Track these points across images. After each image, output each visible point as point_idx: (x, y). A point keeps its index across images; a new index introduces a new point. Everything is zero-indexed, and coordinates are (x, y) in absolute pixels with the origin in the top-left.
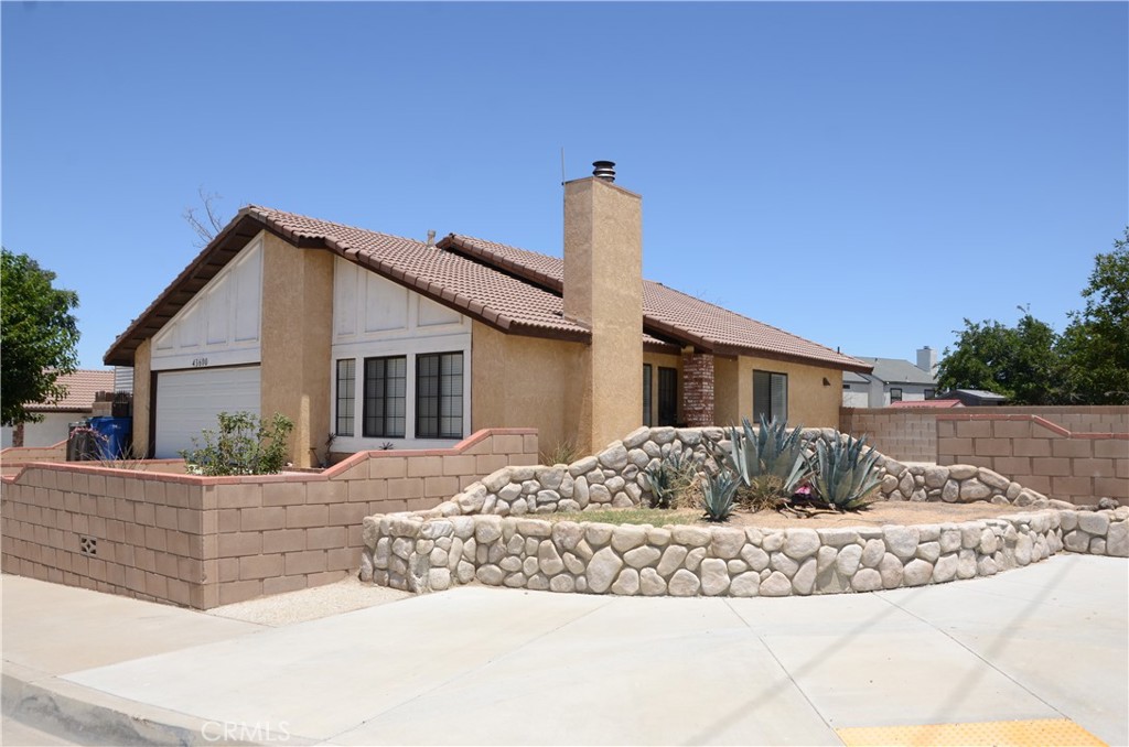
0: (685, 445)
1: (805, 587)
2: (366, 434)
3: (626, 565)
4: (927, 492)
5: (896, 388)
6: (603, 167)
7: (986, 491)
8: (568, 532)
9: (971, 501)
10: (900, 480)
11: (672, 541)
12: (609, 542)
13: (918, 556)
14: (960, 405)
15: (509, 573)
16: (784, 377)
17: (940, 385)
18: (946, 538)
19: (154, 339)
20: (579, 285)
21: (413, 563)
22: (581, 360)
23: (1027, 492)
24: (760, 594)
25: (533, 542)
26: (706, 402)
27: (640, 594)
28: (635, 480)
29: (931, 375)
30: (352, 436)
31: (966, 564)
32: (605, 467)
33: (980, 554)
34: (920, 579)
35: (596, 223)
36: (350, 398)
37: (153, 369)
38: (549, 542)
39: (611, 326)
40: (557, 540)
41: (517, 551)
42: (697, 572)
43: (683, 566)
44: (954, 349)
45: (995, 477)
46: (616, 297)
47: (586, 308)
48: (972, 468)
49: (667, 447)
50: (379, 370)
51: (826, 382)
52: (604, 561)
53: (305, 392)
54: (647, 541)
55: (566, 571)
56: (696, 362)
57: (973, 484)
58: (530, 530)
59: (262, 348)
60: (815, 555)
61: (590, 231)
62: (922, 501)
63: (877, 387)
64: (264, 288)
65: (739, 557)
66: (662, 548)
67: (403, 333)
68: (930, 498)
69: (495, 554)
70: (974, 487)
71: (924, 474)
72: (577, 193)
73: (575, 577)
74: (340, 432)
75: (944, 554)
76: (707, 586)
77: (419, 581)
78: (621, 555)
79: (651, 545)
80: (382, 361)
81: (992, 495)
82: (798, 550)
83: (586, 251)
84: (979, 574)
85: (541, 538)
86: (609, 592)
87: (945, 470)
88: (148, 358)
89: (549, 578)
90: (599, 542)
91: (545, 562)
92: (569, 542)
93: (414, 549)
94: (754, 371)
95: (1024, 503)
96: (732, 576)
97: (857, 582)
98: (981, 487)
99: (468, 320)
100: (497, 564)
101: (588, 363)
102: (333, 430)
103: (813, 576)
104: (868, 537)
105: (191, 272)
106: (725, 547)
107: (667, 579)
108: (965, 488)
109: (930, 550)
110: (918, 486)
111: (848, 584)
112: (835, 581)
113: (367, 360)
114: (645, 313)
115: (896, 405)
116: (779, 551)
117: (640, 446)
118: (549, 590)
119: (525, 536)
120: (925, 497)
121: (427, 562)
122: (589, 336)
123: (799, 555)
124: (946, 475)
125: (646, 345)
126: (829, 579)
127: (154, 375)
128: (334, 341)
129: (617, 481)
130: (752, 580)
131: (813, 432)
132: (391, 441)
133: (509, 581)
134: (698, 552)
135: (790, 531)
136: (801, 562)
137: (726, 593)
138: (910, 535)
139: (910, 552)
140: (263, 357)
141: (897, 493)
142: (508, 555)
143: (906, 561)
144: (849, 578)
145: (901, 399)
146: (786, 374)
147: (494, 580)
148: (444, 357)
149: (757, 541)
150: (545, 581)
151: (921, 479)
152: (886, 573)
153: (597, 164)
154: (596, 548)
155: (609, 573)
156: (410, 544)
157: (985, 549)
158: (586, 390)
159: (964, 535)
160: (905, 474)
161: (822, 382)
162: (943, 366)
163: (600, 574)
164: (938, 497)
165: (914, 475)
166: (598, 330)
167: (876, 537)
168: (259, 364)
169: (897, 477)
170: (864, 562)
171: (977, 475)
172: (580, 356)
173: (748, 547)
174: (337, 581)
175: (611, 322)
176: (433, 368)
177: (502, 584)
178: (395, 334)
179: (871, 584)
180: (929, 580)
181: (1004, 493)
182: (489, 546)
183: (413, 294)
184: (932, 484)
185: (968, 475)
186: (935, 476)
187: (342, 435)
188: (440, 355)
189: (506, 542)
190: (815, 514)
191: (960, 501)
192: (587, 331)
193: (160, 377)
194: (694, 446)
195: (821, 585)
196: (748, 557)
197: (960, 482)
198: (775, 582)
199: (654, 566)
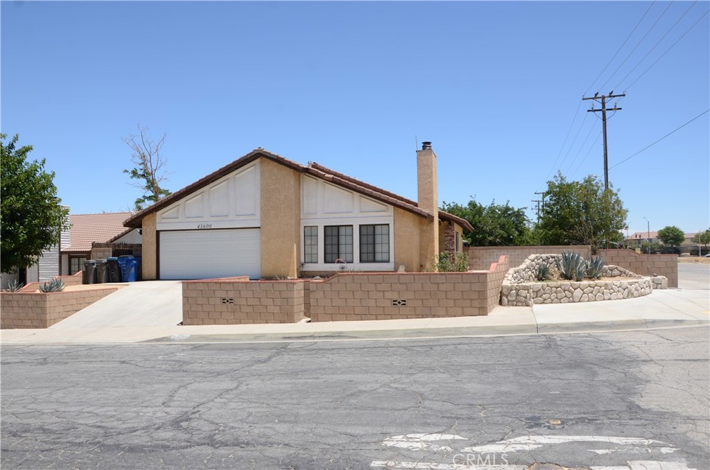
1: (625, 296)
2: (326, 262)
3: (584, 293)
4: (602, 274)
6: (426, 145)
8: (566, 285)
9: (615, 276)
11: (596, 285)
12: (579, 287)
13: (643, 287)
15: (545, 300)
18: (646, 283)
19: (159, 213)
21: (528, 297)
23: (631, 273)
24: (617, 299)
25: (554, 289)
27: (588, 301)
30: (317, 263)
31: (648, 290)
34: (644, 294)
36: (313, 245)
37: (158, 229)
38: (560, 288)
39: (435, 214)
40: (563, 288)
41: (548, 292)
42: (603, 293)
43: (599, 292)
45: (622, 269)
47: (430, 206)
48: (614, 266)
49: (539, 261)
50: (334, 234)
52: (578, 293)
54: (589, 286)
55: (566, 296)
58: (553, 286)
59: (261, 220)
60: (627, 288)
64: (261, 190)
65: (612, 289)
66: (594, 288)
67: (350, 215)
69: (539, 294)
70: (616, 272)
72: (424, 156)
73: (569, 298)
74: (307, 261)
76: (606, 297)
78: (583, 290)
80: (336, 228)
81: (621, 274)
82: (624, 286)
85: (557, 288)
86: (580, 301)
88: (154, 223)
89: (560, 299)
91: (559, 294)
92: (567, 288)
93: (528, 293)
95: (631, 276)
96: (611, 294)
97: (634, 295)
98: (618, 272)
99: (391, 211)
100: (540, 297)
102: (302, 260)
103: (627, 293)
107: (595, 296)
108: (613, 272)
112: (630, 295)
113: (325, 227)
116: (620, 287)
118: (560, 303)
122: (433, 218)
123: (624, 288)
124: (608, 269)
128: (302, 217)
130: (615, 295)
132: (344, 265)
133: (546, 302)
134: (603, 288)
135: (622, 281)
136: (624, 290)
137: (609, 299)
140: (262, 225)
142: (545, 294)
143: (641, 289)
147: (540, 302)
148: (377, 226)
149: (615, 284)
150: (560, 301)
152: (639, 292)
153: (424, 143)
154: (575, 289)
155: (580, 296)
158: (431, 241)
163: (577, 296)
168: (259, 228)
170: (635, 289)
172: (427, 226)
173: (614, 286)
176: (369, 233)
177: (543, 303)
178: (344, 215)
179: (636, 295)
181: (625, 273)
182: (537, 292)
183: (356, 197)
185: (614, 268)
187: (308, 263)
188: (374, 226)
191: (611, 276)
193: (161, 234)
195: (628, 297)
196: (614, 289)
197: (611, 270)
198: (620, 295)
199: (592, 293)
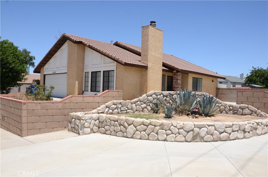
0: (164, 96)
1: (189, 139)
2: (91, 91)
3: (137, 130)
4: (233, 112)
5: (234, 84)
6: (153, 23)
7: (250, 112)
8: (122, 120)
9: (245, 115)
10: (225, 108)
11: (150, 124)
12: (132, 124)
13: (225, 132)
14: (250, 88)
15: (107, 130)
16: (201, 79)
17: (245, 83)
18: (234, 127)
19: (45, 67)
20: (145, 54)
21: (79, 126)
22: (145, 73)
23: (262, 113)
24: (175, 141)
25: (113, 122)
26: (179, 85)
27: (140, 139)
28: (149, 105)
29: (243, 81)
30: (88, 91)
31: (240, 135)
32: (141, 102)
33: (245, 132)
34: (225, 139)
35: (150, 37)
36: (88, 82)
38: (117, 122)
39: (153, 64)
40: (119, 122)
41: (109, 124)
42: (157, 133)
43: (153, 131)
44: (249, 74)
45: (253, 108)
46: (155, 57)
47: (146, 60)
48: (246, 105)
49: (159, 96)
50: (95, 74)
51: (213, 81)
52: (131, 129)
53: (77, 80)
54: (143, 124)
55: (121, 131)
56: (176, 75)
57: (246, 110)
59: (67, 69)
60: (192, 130)
61: (148, 39)
62: (231, 114)
63: (229, 83)
64: (68, 54)
65: (170, 130)
66: (147, 126)
67: (101, 66)
68: (234, 114)
69: (103, 125)
70: (247, 111)
71: (232, 106)
72: (145, 29)
73: (123, 133)
74: (85, 90)
75: (233, 131)
76: (160, 138)
77: (81, 131)
78: (136, 127)
79: (144, 125)
80: (95, 73)
81: (252, 114)
82: (187, 128)
83: (147, 45)
84: (244, 138)
85: (115, 121)
86: (132, 138)
87: (238, 106)
88: (43, 71)
89: (117, 132)
90: (130, 123)
91: (115, 128)
92: (122, 123)
93: (80, 123)
94: (193, 77)
95: (261, 116)
96: (167, 135)
97: (205, 139)
98: (249, 111)
99: (116, 62)
100: (104, 128)
101: (147, 74)
102: (84, 90)
103: (191, 136)
104: (209, 126)
105: (52, 50)
106: (165, 127)
107: (148, 135)
108: (244, 111)
109: (229, 130)
110: (230, 110)
111: (202, 139)
112: (198, 139)
113: (92, 72)
114: (163, 62)
115: (234, 88)
116: (181, 129)
117: (151, 96)
118: (117, 136)
119: (111, 120)
120: (232, 113)
121: (83, 126)
122: (147, 67)
123: (187, 130)
124: (239, 107)
125: (163, 70)
126: (196, 138)
127: (45, 75)
128: (85, 67)
129: (144, 105)
130: (173, 137)
131: (201, 94)
132: (97, 93)
133: (106, 132)
134: (157, 128)
135: (185, 123)
136: (188, 132)
137: (165, 140)
138: (222, 125)
139: (222, 131)
140: (68, 71)
141: (224, 111)
142: (107, 125)
143: (221, 133)
144: (203, 138)
145: (235, 86)
146: (202, 79)
147: (103, 132)
148: (110, 72)
149: (175, 125)
150: (115, 133)
151: (231, 108)
152: (214, 136)
153: (151, 22)
154: (129, 125)
155: (132, 132)
156: (79, 121)
157: (246, 130)
158: (146, 81)
159: (240, 126)
160: (227, 106)
161: (212, 81)
162: (246, 78)
163: (130, 132)
164: (236, 113)
165: (229, 107)
166: (150, 65)
167: (212, 126)
168: (66, 73)
169: (224, 107)
170: (208, 133)
171: (248, 108)
172: (145, 72)
173: (172, 127)
174: (62, 130)
175: (153, 63)
176: (107, 74)
177: (105, 133)
178: (98, 66)
179: (210, 140)
180: (228, 139)
181: (256, 113)
182: (102, 122)
183: (103, 56)
184: (234, 109)
185: (246, 107)
186: (235, 107)
187: (86, 91)
188: (109, 71)
189: (106, 122)
190: (198, 117)
191: (242, 115)
192: (146, 65)
193: (46, 76)
194: (166, 96)
195: (194, 139)
196: (172, 130)
197: (243, 109)
198: (180, 138)
199: (145, 131)
